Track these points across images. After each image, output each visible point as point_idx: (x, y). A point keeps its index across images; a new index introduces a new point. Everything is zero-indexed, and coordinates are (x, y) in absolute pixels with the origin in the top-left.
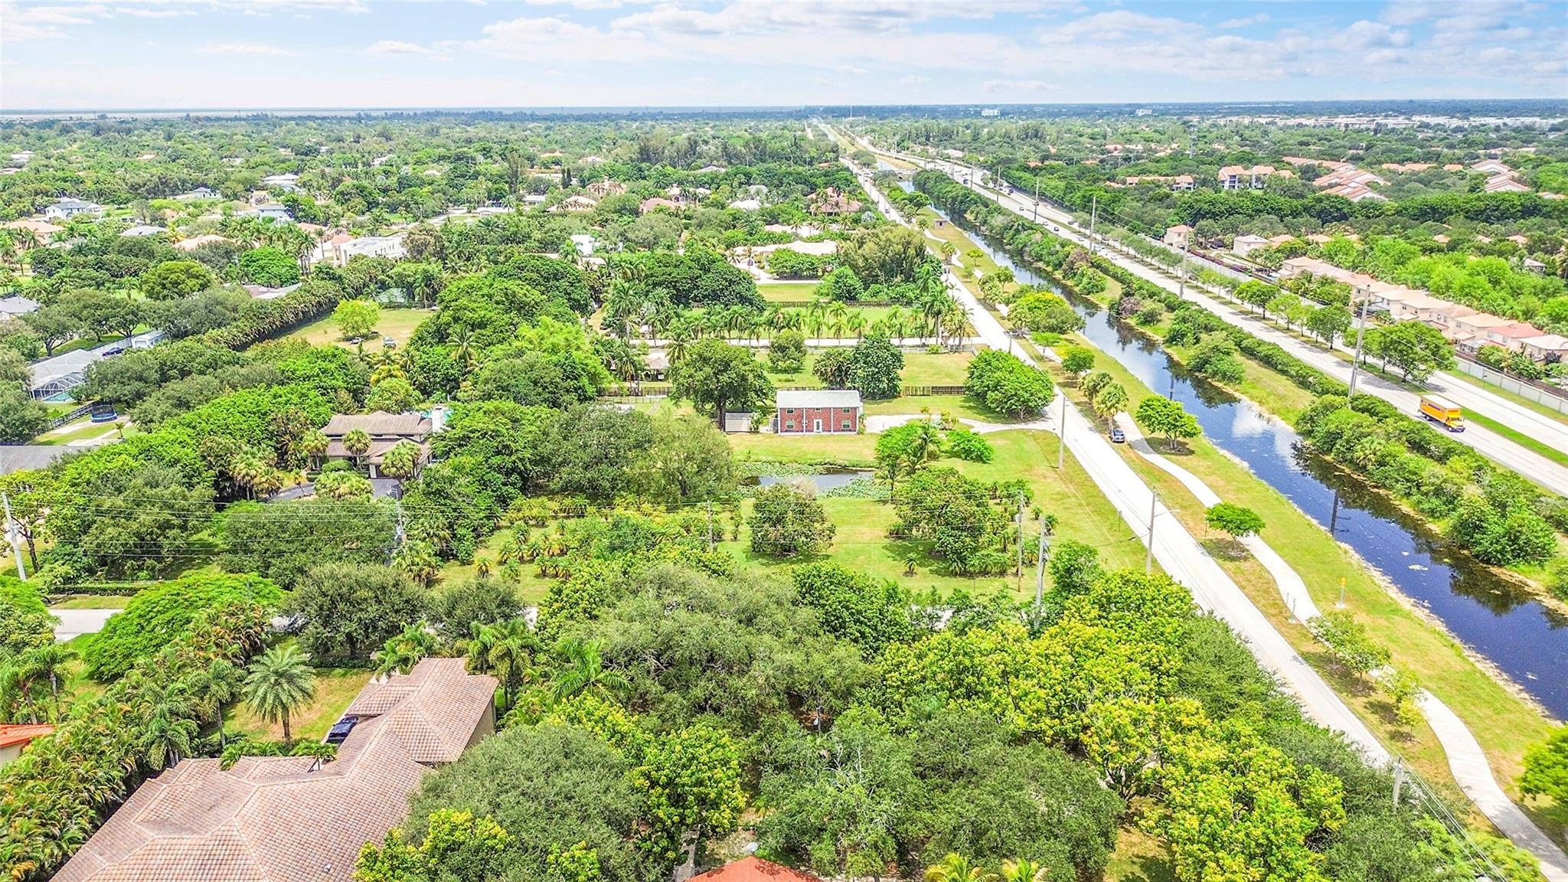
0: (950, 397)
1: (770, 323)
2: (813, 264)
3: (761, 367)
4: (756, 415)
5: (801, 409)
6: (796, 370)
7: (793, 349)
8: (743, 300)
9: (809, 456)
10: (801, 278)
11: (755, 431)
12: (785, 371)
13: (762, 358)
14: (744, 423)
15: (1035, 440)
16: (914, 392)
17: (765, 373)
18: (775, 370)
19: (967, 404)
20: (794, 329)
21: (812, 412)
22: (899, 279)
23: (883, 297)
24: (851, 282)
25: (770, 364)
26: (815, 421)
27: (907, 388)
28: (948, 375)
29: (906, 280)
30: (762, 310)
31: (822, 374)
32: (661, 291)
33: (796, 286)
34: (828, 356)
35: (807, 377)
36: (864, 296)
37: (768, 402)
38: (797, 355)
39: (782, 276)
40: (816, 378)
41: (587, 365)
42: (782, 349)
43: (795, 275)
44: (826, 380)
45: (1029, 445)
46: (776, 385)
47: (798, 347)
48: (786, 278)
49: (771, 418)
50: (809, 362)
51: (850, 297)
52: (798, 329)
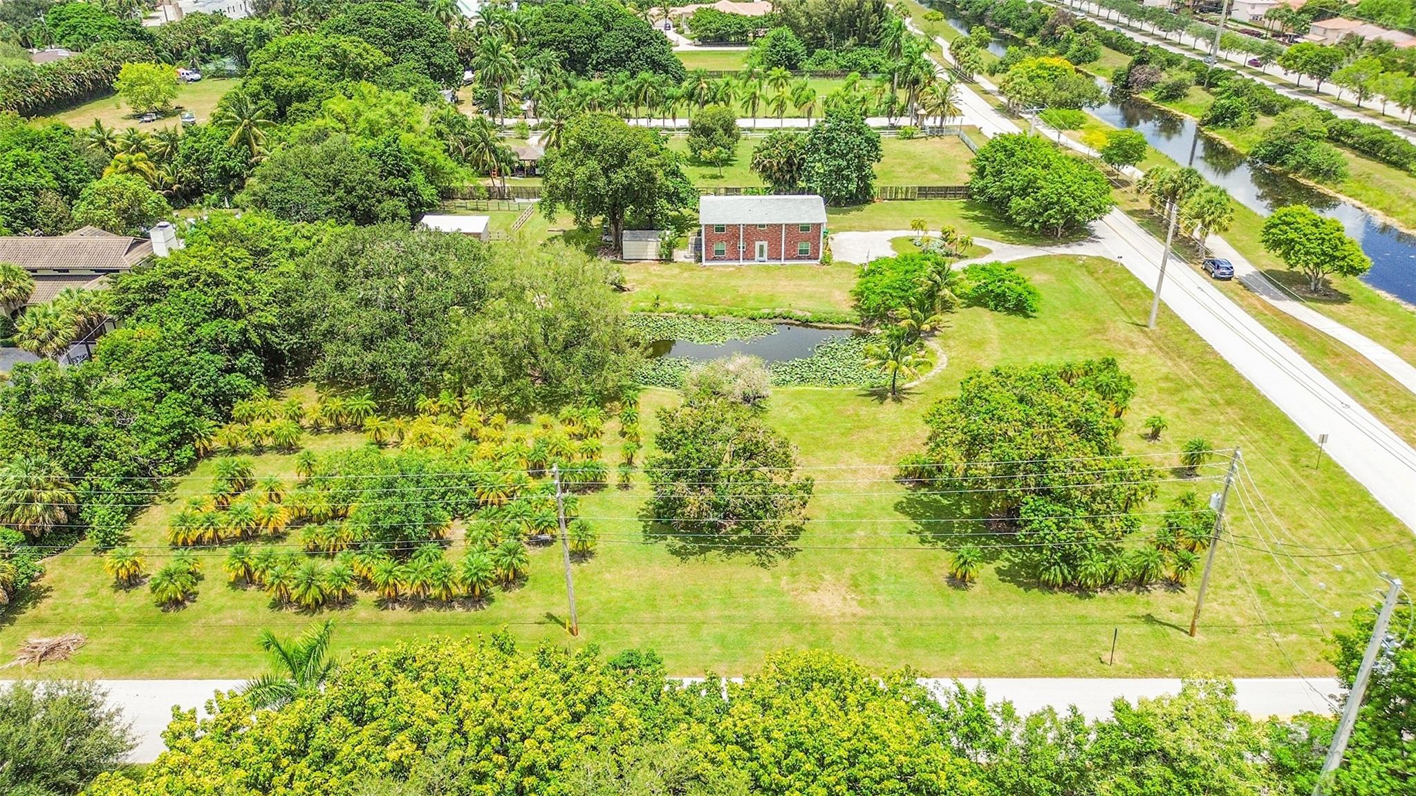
0: (945, 202)
1: (690, 96)
2: (742, 26)
3: (677, 158)
4: (669, 234)
5: (737, 227)
6: (726, 162)
7: (721, 131)
8: (656, 66)
9: (751, 303)
10: (728, 44)
11: (666, 258)
12: (710, 163)
13: (679, 145)
14: (651, 246)
15: (1091, 273)
16: (893, 195)
17: (684, 169)
18: (696, 161)
19: (971, 213)
20: (722, 104)
21: (753, 231)
22: (850, 42)
23: (831, 66)
24: (791, 45)
25: (689, 153)
26: (758, 244)
27: (884, 189)
28: (934, 169)
29: (860, 43)
30: (679, 80)
31: (764, 170)
32: (549, 54)
33: (722, 53)
34: (773, 141)
35: (742, 172)
36: (807, 65)
37: (686, 212)
38: (726, 140)
39: (704, 41)
40: (756, 174)
41: (422, 154)
42: (706, 131)
43: (721, 39)
44: (770, 177)
45: (1085, 283)
46: (698, 184)
47: (729, 128)
48: (710, 45)
49: (691, 236)
50: (745, 151)
51: (792, 65)
52: (727, 104)
